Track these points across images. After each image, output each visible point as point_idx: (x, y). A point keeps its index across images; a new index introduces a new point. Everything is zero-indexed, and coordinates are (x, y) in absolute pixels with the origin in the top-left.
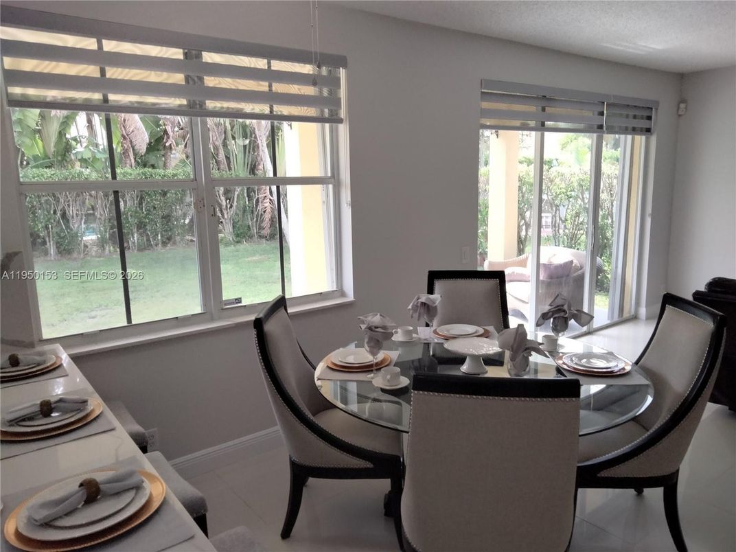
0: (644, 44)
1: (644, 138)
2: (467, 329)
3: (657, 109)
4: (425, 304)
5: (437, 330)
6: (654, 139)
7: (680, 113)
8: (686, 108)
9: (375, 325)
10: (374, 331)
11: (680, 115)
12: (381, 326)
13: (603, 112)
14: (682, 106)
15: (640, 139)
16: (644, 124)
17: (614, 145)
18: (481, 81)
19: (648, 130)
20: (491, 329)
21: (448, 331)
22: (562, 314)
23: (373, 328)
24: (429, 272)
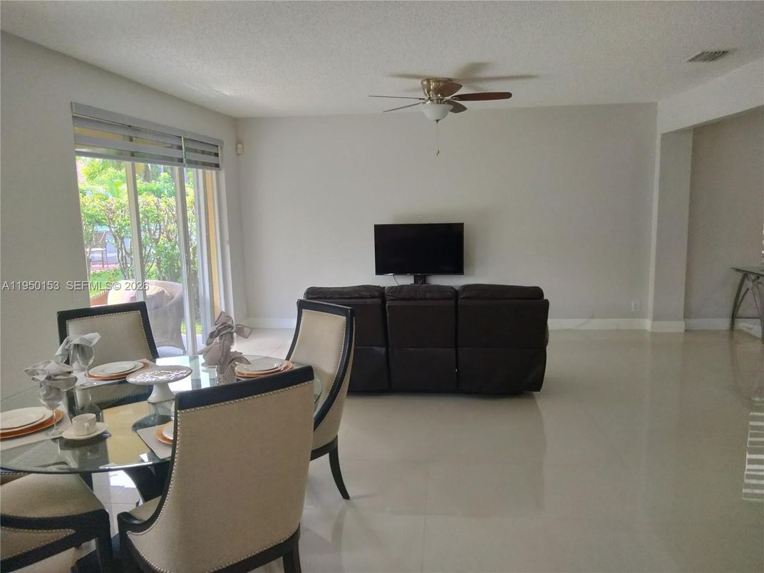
0: (217, 89)
1: (214, 172)
2: (125, 366)
3: (222, 148)
4: (78, 345)
5: (90, 374)
6: (222, 174)
7: (239, 152)
8: (243, 148)
9: (52, 372)
10: (56, 380)
11: (238, 154)
12: (60, 373)
13: (181, 147)
14: (240, 146)
15: (211, 173)
16: (212, 159)
17: (145, 177)
18: (71, 103)
19: (217, 166)
20: (145, 360)
21: (103, 371)
22: (229, 330)
23: (53, 377)
24: (58, 312)
